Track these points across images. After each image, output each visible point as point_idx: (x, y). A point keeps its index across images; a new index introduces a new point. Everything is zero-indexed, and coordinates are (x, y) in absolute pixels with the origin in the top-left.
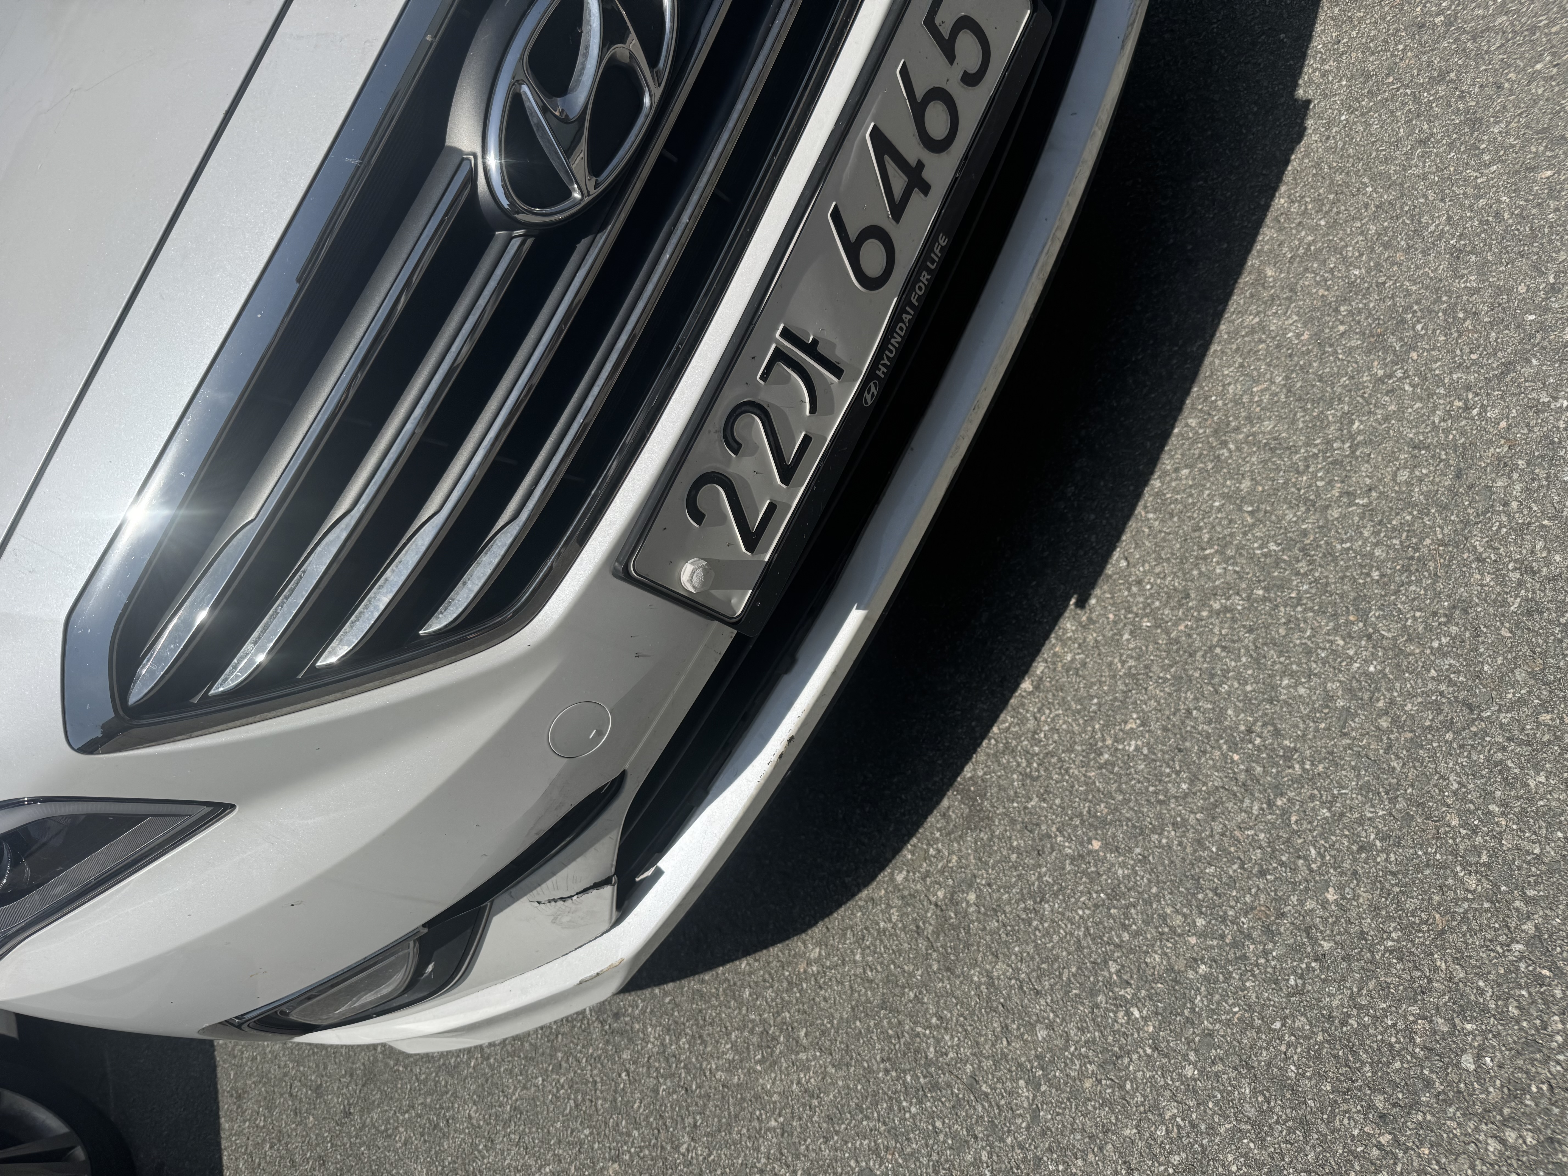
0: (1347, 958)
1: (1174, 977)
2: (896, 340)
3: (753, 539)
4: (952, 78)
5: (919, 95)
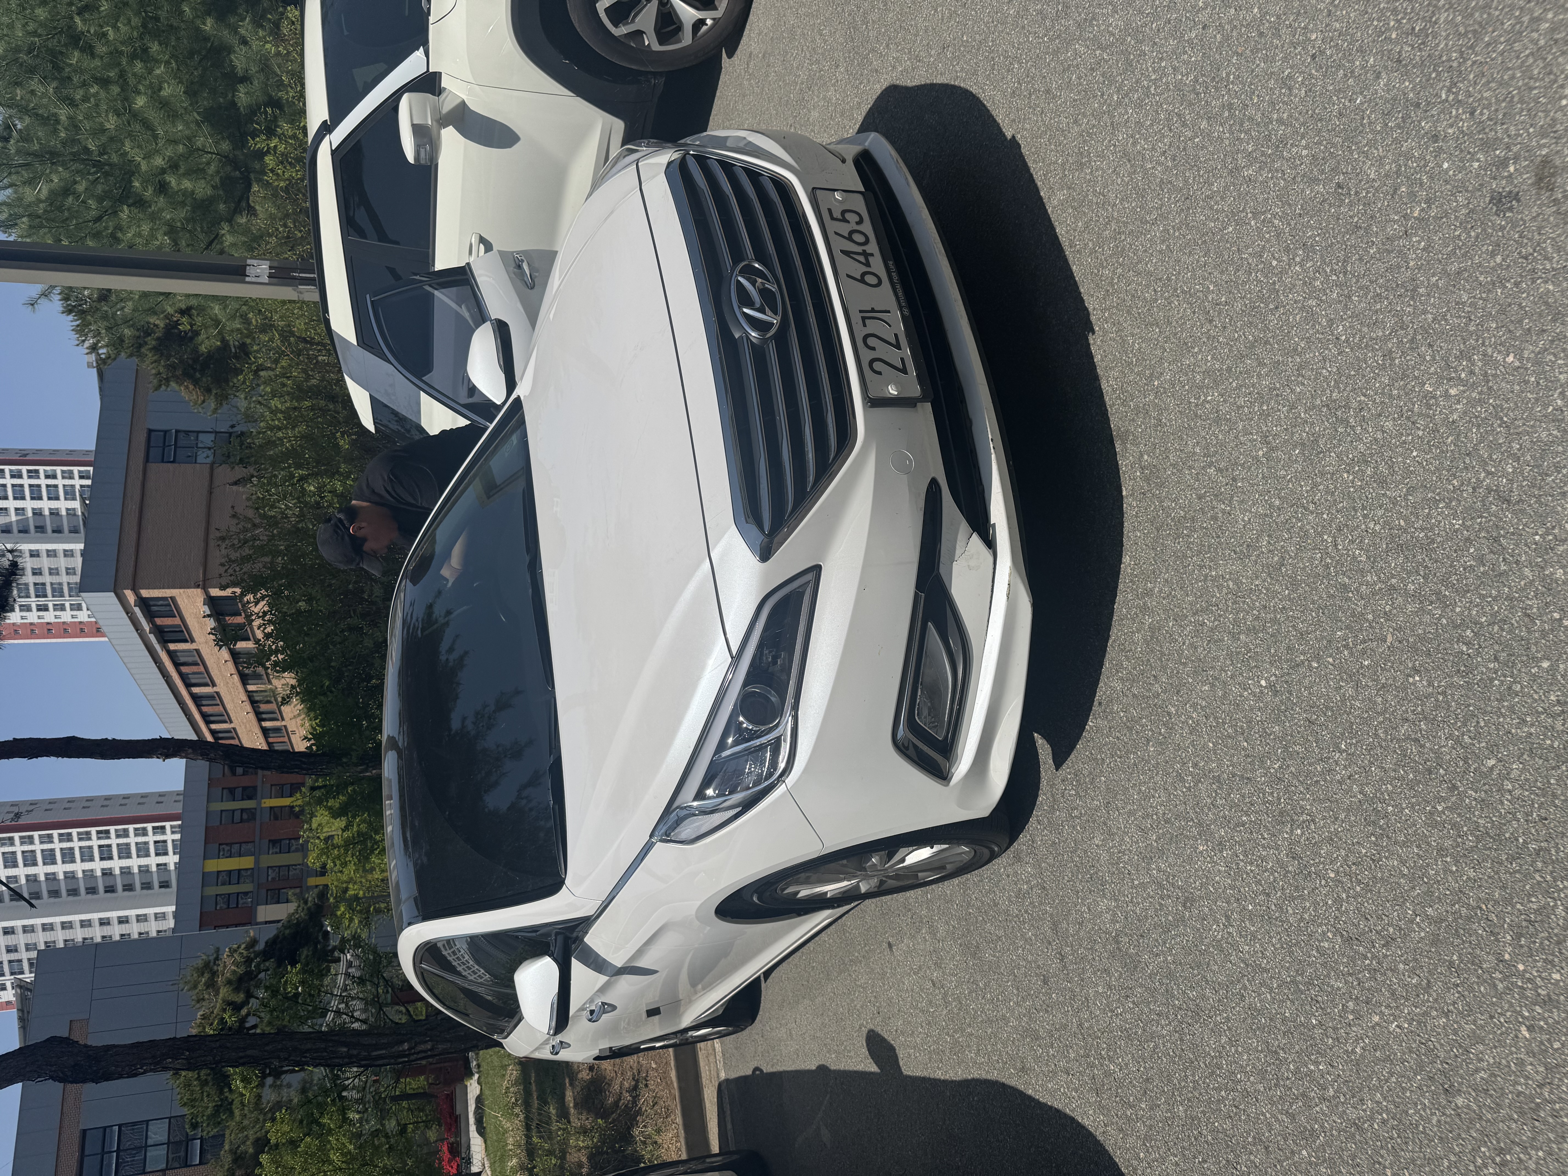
2: (900, 294)
3: (904, 371)
4: (853, 226)
5: (847, 235)
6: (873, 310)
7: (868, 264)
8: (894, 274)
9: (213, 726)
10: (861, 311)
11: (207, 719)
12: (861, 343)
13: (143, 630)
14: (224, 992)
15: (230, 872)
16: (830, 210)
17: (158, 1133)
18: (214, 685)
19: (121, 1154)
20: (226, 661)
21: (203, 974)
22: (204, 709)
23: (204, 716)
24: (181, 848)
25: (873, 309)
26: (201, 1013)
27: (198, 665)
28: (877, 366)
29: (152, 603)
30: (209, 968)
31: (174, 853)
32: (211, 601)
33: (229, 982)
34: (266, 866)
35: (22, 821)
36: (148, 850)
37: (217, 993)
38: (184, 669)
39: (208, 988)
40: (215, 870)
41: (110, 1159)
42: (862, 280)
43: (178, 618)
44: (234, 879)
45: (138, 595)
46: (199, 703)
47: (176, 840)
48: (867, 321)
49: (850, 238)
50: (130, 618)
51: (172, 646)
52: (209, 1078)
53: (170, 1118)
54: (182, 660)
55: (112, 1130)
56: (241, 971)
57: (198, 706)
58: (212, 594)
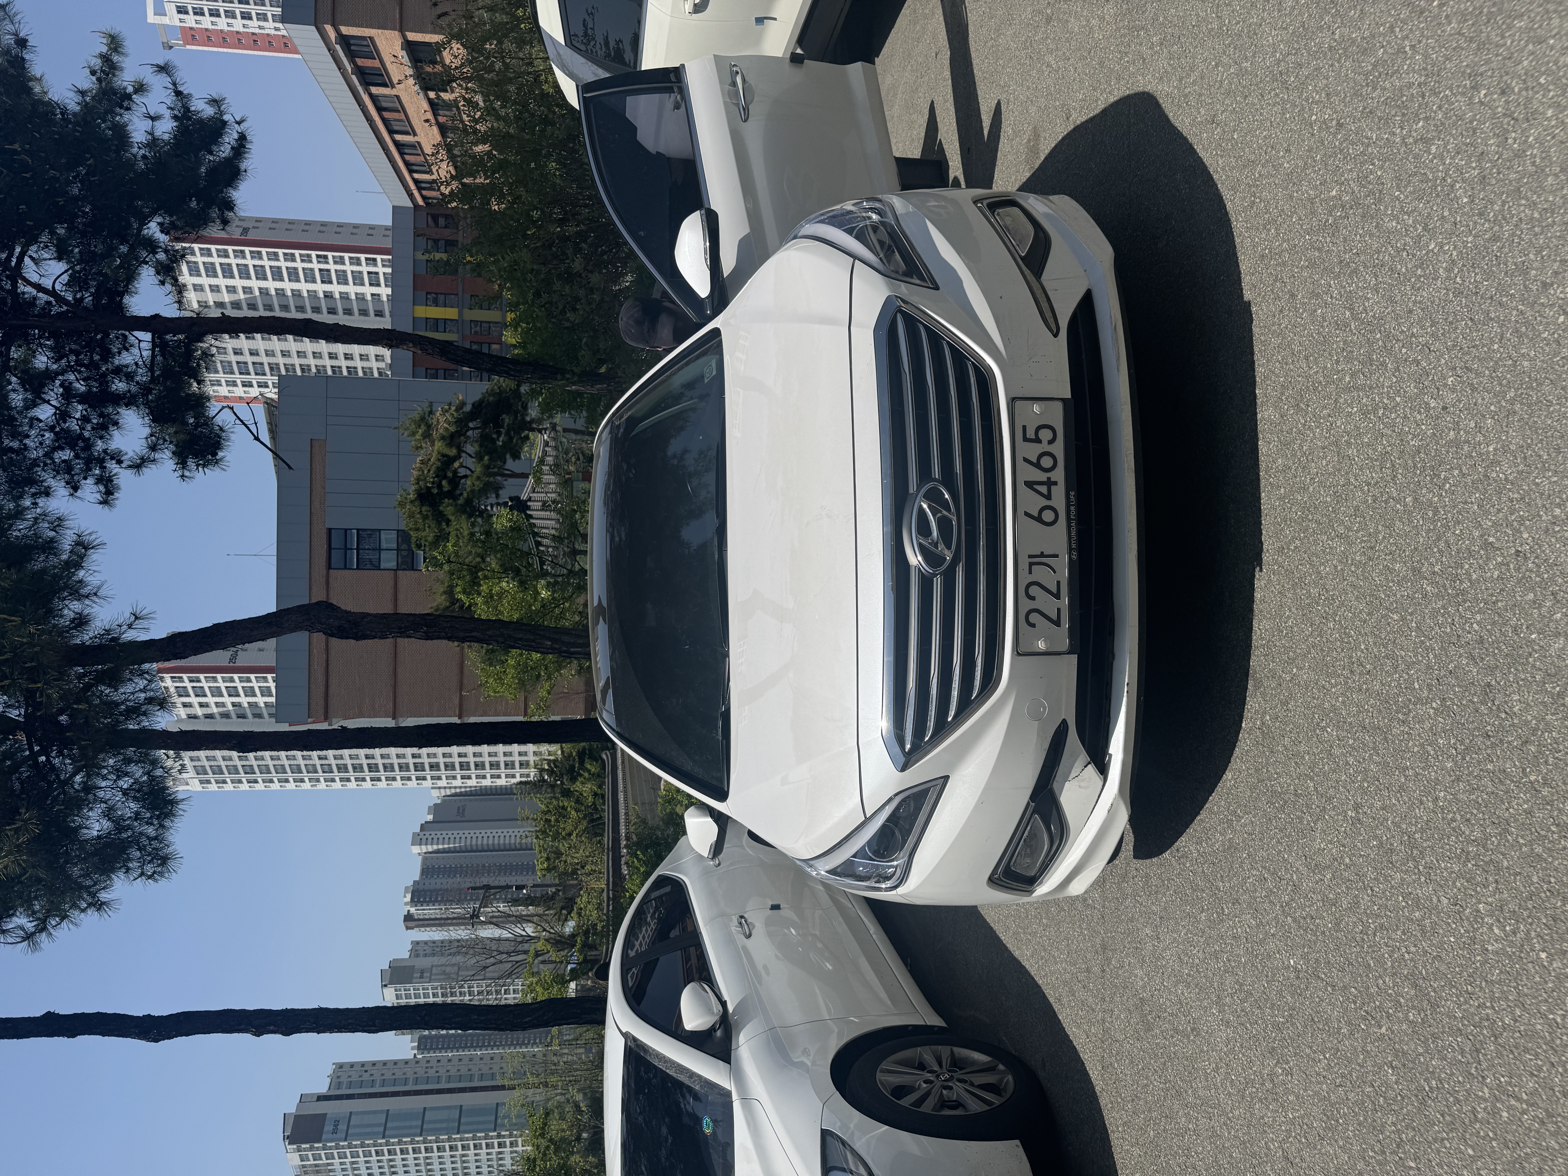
0: (1375, 668)
1: (1334, 709)
2: (1073, 534)
3: (1057, 623)
4: (1044, 447)
5: (1035, 461)
6: (1042, 555)
7: (1048, 497)
8: (1072, 508)
9: (416, 176)
10: (1030, 556)
11: (410, 167)
12: (1024, 591)
13: (345, 69)
14: (438, 445)
15: (437, 320)
16: (1024, 427)
17: (389, 540)
18: (415, 134)
19: (361, 551)
20: (425, 111)
21: (420, 426)
22: (407, 157)
23: (407, 164)
24: (391, 281)
25: (1042, 553)
26: (420, 458)
27: (399, 111)
28: (1034, 618)
29: (352, 42)
30: (425, 422)
31: (386, 286)
32: (410, 47)
33: (443, 438)
34: (469, 319)
35: (251, 236)
36: (362, 279)
37: (433, 445)
38: (386, 115)
39: (424, 438)
40: (424, 316)
41: (352, 555)
42: (1039, 519)
43: (378, 60)
44: (441, 328)
45: (338, 31)
46: (402, 151)
47: (387, 274)
48: (1034, 567)
49: (1038, 465)
50: (332, 55)
51: (374, 90)
52: (429, 514)
53: (398, 531)
54: (384, 105)
55: (351, 533)
56: (452, 429)
57: (402, 154)
58: (410, 39)
